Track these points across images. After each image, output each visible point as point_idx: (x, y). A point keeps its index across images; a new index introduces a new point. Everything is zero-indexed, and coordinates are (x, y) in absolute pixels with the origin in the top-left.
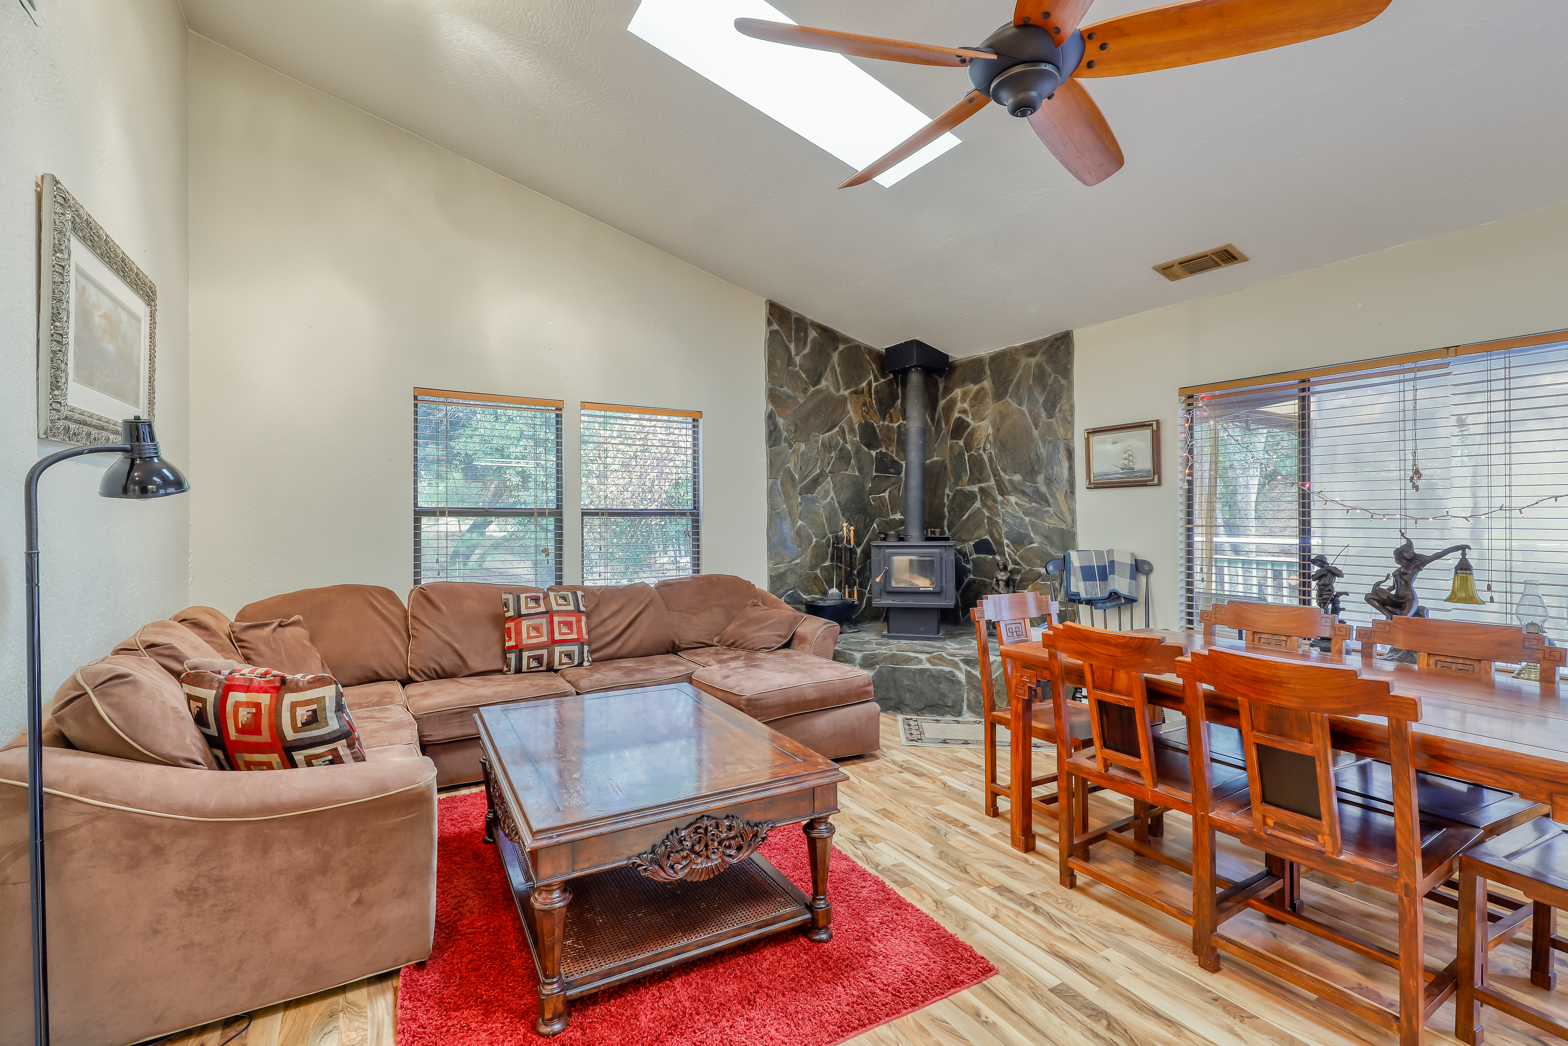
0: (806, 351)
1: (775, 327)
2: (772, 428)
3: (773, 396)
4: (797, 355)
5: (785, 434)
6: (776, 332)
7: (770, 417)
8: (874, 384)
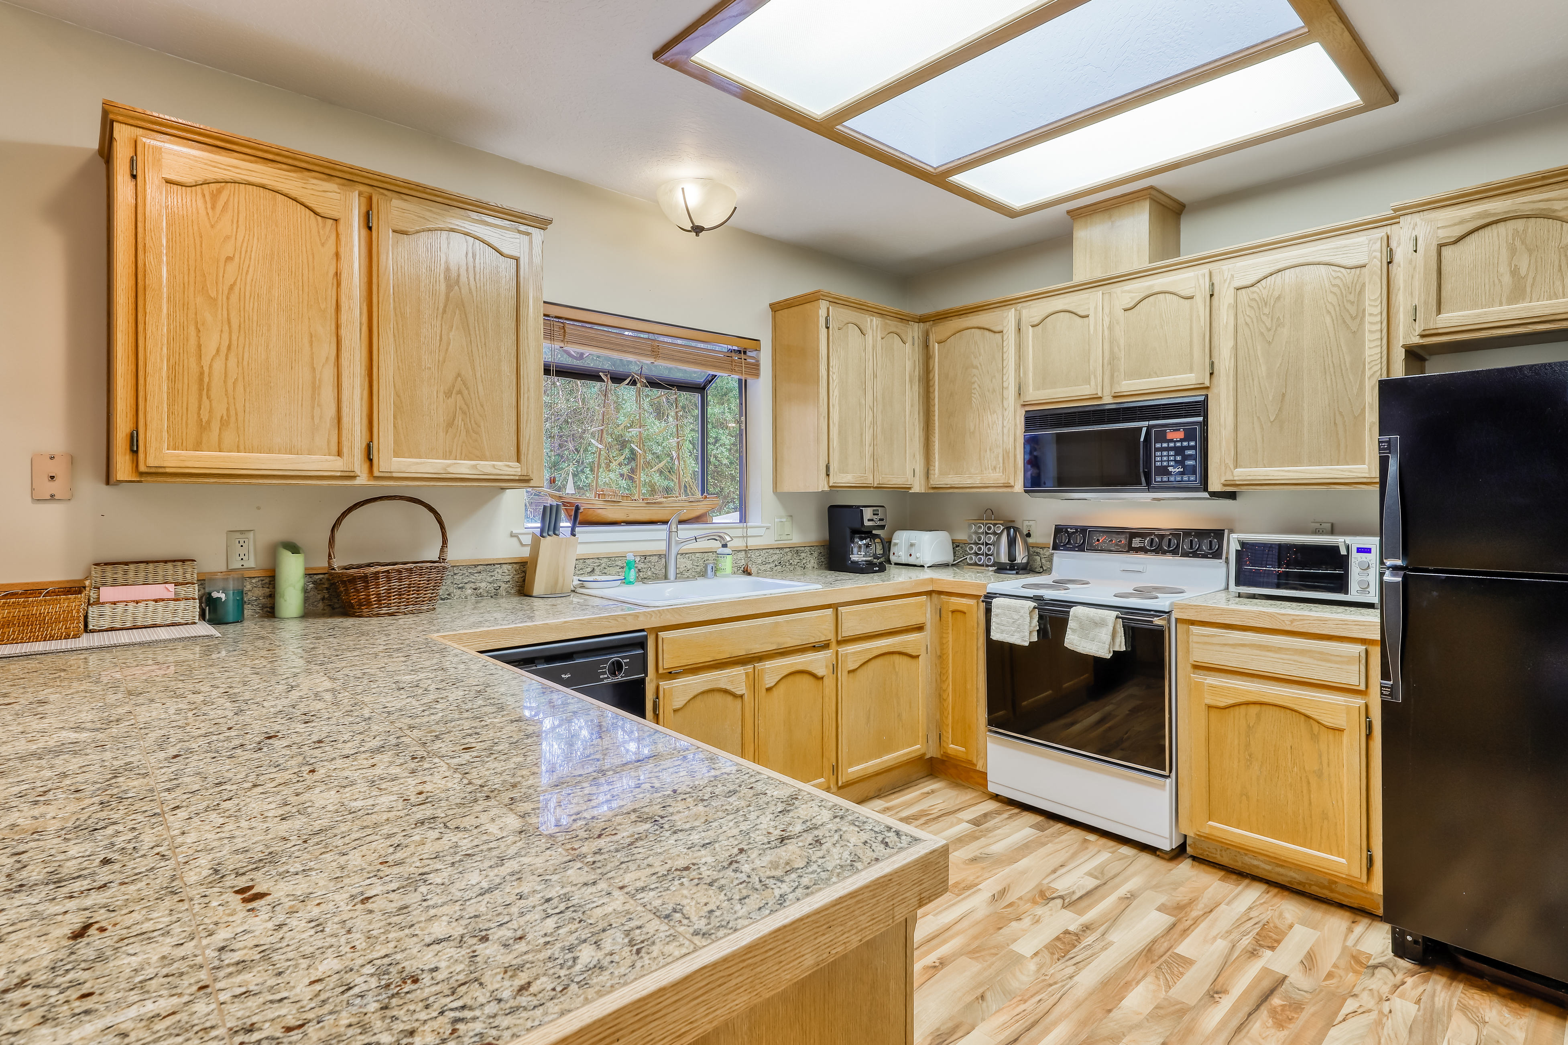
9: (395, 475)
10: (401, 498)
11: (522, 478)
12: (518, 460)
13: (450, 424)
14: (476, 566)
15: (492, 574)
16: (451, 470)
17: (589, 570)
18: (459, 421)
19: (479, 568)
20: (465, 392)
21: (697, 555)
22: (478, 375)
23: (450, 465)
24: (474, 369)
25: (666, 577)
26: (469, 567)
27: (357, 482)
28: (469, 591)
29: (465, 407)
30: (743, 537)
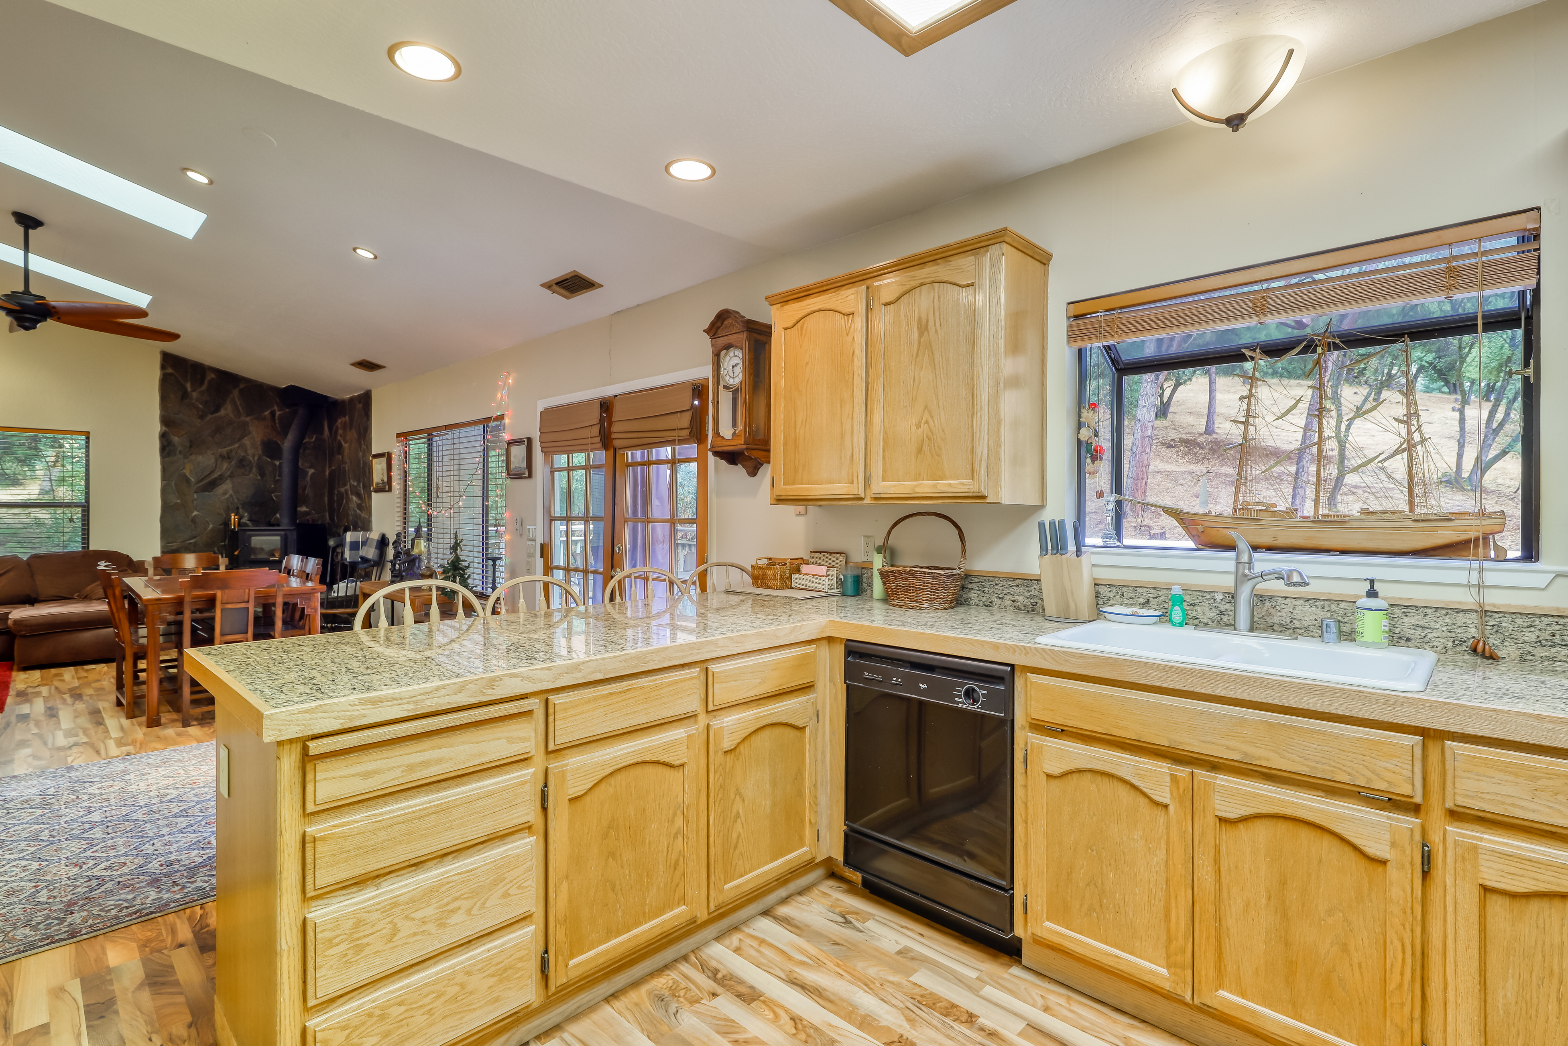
0: (204, 387)
1: (170, 370)
2: (165, 443)
3: (165, 421)
4: (194, 390)
5: (180, 448)
6: (171, 374)
7: (163, 436)
8: (278, 413)
9: (882, 496)
10: (930, 514)
11: (975, 494)
12: (973, 479)
13: (920, 450)
14: (1015, 579)
15: (1030, 589)
16: (917, 490)
17: (1142, 600)
18: (926, 448)
19: (1018, 581)
20: (931, 421)
21: (1343, 605)
22: (941, 404)
23: (916, 486)
24: (937, 399)
25: (1233, 626)
26: (1008, 579)
27: (865, 502)
28: (1008, 603)
29: (930, 434)
30: (1483, 587)
